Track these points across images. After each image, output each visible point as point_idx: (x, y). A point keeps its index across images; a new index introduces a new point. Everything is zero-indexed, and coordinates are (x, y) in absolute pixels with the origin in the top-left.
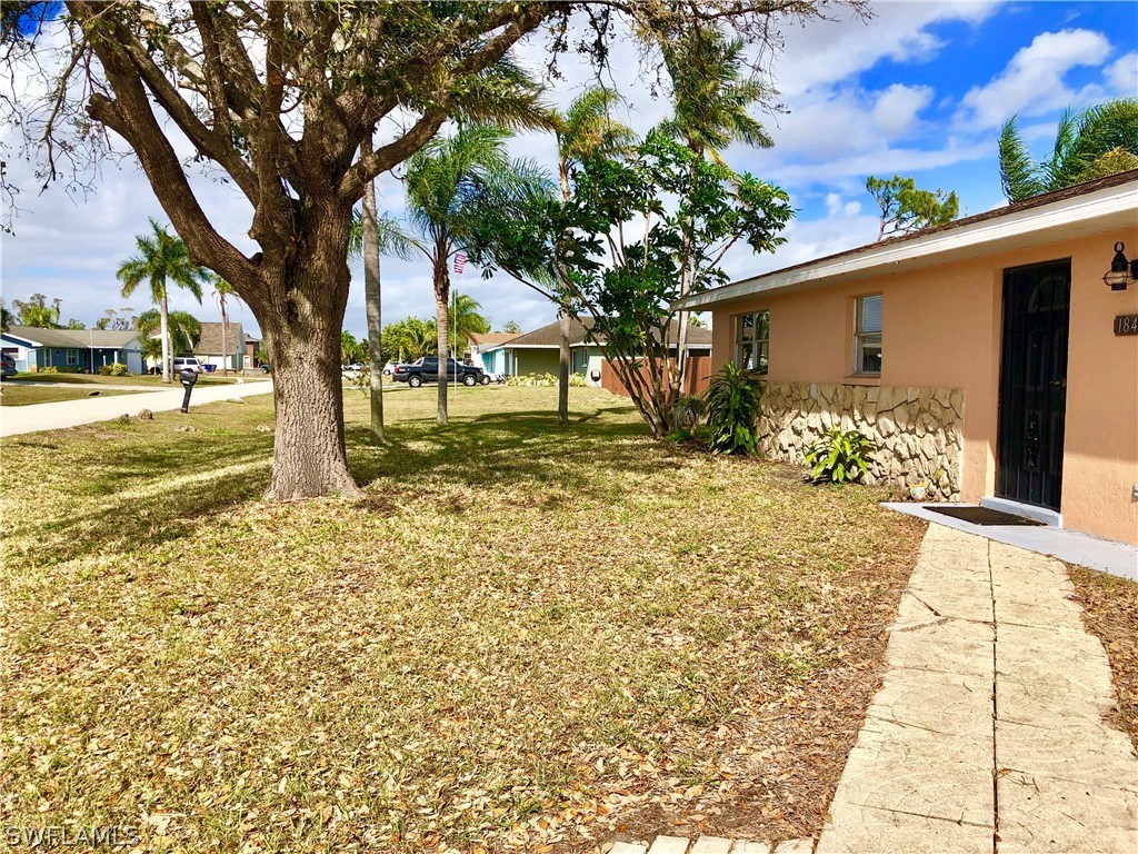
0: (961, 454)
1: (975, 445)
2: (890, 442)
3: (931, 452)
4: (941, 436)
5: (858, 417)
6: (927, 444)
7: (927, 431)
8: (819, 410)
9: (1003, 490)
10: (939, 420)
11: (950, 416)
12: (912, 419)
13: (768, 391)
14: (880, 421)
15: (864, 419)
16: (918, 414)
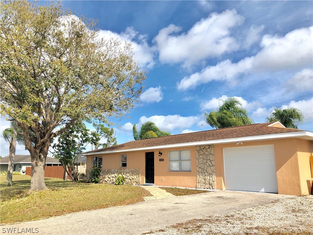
0: (140, 178)
1: (142, 176)
2: (128, 178)
3: (135, 178)
4: (137, 176)
5: (122, 174)
6: (135, 177)
7: (135, 175)
8: (114, 173)
9: (146, 182)
10: (137, 173)
11: (139, 172)
12: (132, 174)
13: (102, 171)
14: (127, 174)
15: (124, 174)
16: (133, 173)
